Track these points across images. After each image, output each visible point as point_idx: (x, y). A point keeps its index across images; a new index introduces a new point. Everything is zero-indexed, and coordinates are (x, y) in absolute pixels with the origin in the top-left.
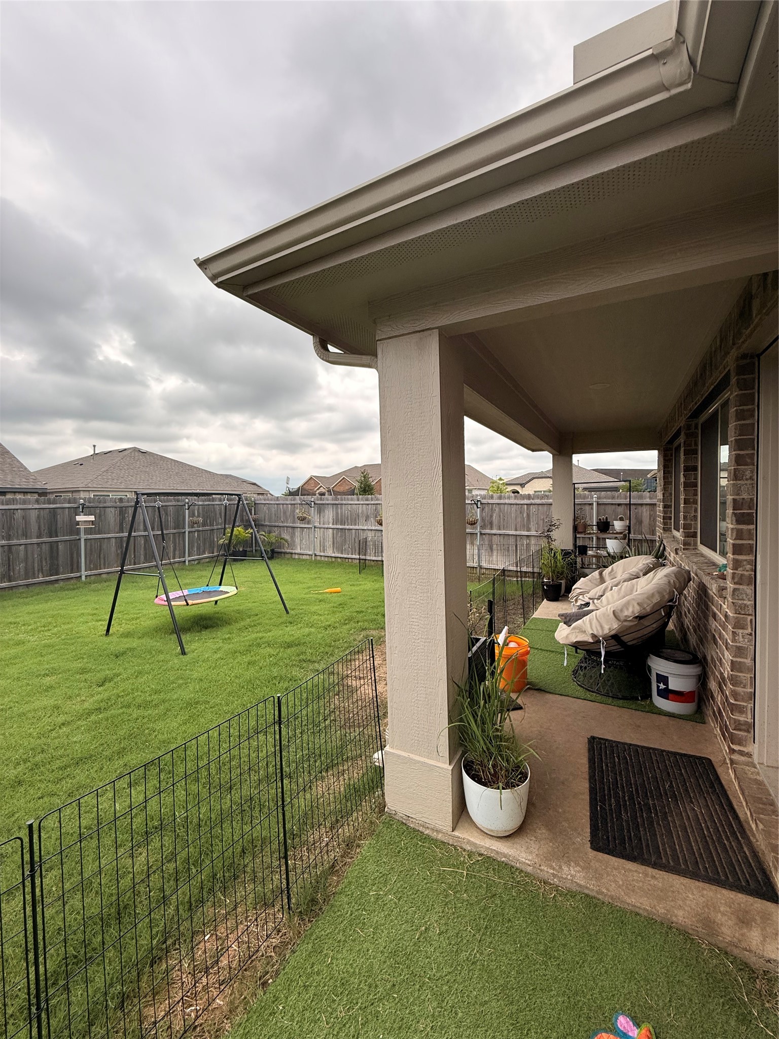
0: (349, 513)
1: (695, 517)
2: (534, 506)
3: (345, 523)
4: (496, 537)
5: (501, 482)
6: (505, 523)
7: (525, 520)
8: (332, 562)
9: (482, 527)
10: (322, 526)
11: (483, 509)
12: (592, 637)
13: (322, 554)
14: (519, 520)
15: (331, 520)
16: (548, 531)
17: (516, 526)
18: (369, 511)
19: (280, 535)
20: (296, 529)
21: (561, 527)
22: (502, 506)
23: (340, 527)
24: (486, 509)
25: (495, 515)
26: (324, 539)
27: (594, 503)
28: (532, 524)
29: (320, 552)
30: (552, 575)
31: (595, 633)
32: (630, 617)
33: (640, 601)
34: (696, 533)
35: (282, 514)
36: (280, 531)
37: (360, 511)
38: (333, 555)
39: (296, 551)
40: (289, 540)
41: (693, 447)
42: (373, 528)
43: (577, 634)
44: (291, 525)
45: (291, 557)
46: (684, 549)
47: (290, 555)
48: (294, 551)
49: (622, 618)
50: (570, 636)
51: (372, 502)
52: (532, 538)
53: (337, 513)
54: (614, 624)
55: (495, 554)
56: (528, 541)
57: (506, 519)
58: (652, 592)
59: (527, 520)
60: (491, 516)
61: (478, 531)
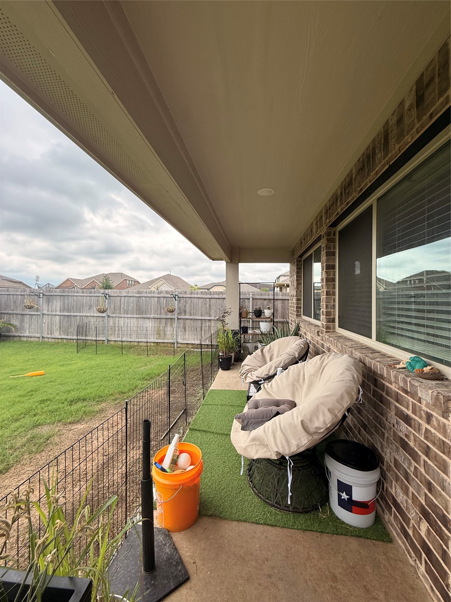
0: (75, 303)
1: (334, 306)
2: (214, 300)
3: (71, 311)
4: (188, 320)
5: (197, 287)
6: (194, 311)
7: (208, 309)
8: (58, 342)
9: (179, 314)
10: (50, 313)
11: (179, 301)
12: (276, 455)
13: (49, 336)
14: (204, 309)
15: (58, 309)
16: (223, 317)
17: (202, 313)
18: (92, 302)
19: (10, 321)
20: (25, 316)
21: (232, 314)
22: (192, 299)
23: (67, 314)
24: (182, 301)
25: (187, 305)
26: (51, 324)
27: (251, 298)
28: (212, 311)
29: (48, 334)
30: (225, 350)
31: (281, 451)
32: (320, 429)
33: (330, 406)
34: (334, 319)
35: (12, 303)
36: (10, 318)
37: (84, 302)
38: (60, 337)
39: (25, 335)
40: (18, 325)
41: (332, 250)
42: (95, 315)
43: (257, 447)
44: (20, 312)
45: (20, 340)
46: (326, 332)
47: (19, 338)
48: (22, 335)
49: (312, 430)
50: (249, 449)
51: (95, 295)
52: (212, 322)
53: (64, 303)
54: (302, 439)
55: (187, 334)
56: (209, 323)
57: (195, 308)
58: (340, 393)
59: (209, 309)
60: (185, 306)
61: (175, 317)
